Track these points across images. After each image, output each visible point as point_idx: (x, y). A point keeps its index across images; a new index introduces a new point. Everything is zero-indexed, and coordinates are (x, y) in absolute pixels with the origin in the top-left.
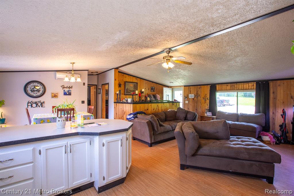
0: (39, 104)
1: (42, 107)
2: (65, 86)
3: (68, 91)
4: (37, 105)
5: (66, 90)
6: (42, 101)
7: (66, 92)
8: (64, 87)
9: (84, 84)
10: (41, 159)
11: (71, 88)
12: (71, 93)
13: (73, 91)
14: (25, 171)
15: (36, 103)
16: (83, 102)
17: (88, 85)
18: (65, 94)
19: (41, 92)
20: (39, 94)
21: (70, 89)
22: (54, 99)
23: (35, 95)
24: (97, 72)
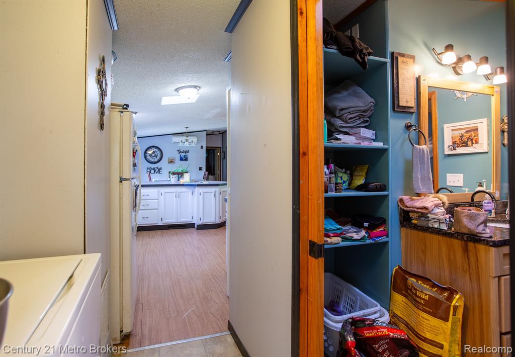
0: (157, 170)
1: (159, 173)
2: (182, 151)
3: (185, 155)
4: (155, 171)
5: (183, 154)
6: (159, 167)
7: (183, 157)
8: (180, 152)
9: (202, 147)
10: (162, 198)
11: (188, 152)
12: (187, 158)
13: (189, 155)
14: (153, 204)
15: (154, 169)
16: (201, 169)
17: (206, 147)
18: (181, 159)
19: (158, 158)
20: (156, 160)
21: (187, 154)
22: (171, 165)
23: (153, 160)
24: (219, 131)
